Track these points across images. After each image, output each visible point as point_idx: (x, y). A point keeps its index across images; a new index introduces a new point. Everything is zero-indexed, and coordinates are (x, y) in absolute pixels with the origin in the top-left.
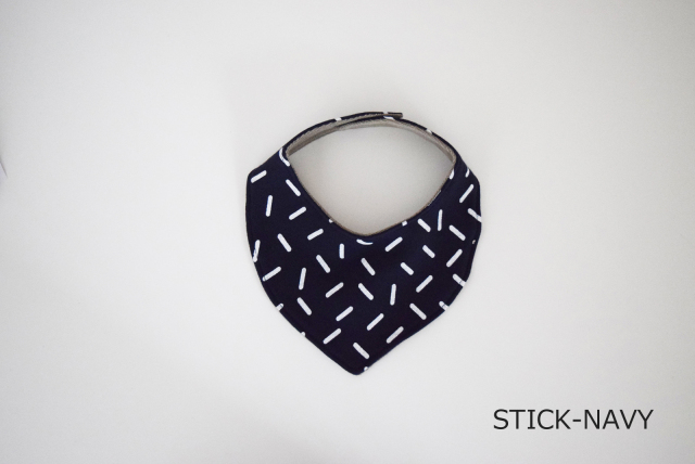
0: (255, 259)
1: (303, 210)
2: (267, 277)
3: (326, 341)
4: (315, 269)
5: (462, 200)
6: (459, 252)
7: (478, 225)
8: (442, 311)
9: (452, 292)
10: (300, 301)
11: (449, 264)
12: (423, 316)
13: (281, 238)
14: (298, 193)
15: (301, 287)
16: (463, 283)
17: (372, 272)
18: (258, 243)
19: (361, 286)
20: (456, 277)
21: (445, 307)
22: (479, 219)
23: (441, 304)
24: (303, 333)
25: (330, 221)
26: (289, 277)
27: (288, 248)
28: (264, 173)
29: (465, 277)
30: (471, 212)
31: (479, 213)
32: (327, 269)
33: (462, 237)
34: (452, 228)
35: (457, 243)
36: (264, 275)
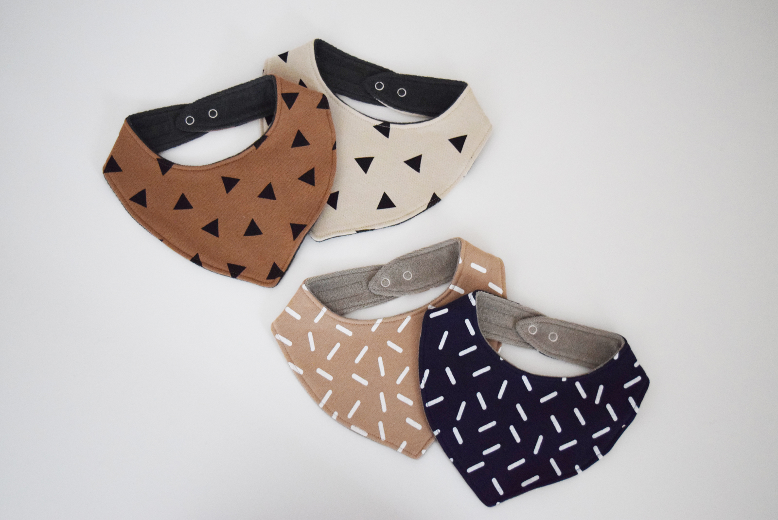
0: (422, 386)
1: (474, 348)
2: (430, 404)
3: (470, 470)
4: (473, 404)
5: (626, 386)
6: (607, 429)
7: (633, 414)
8: (575, 473)
9: (588, 460)
10: (455, 431)
11: (595, 436)
12: (559, 472)
13: (448, 371)
14: (472, 332)
15: (459, 418)
16: (600, 457)
17: (524, 417)
18: (427, 372)
19: (512, 428)
20: (596, 449)
21: (579, 471)
22: (636, 409)
23: (577, 467)
24: (452, 460)
25: (501, 359)
26: (450, 407)
27: (453, 381)
28: (446, 311)
29: (604, 452)
30: (631, 400)
31: (638, 404)
32: (484, 406)
33: (615, 418)
34: (609, 407)
35: (608, 421)
36: (427, 402)
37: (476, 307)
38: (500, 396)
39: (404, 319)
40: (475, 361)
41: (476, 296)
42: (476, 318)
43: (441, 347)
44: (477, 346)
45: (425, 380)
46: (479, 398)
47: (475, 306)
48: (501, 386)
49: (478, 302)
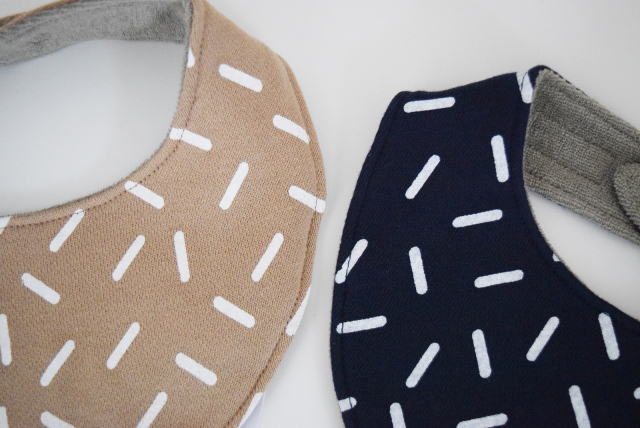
0: (341, 278)
1: (495, 215)
2: (349, 327)
4: (458, 355)
10: (396, 411)
13: (415, 256)
14: (503, 174)
15: (412, 382)
18: (361, 246)
25: (556, 259)
26: (396, 348)
27: (421, 286)
28: (446, 103)
32: (485, 370)
36: (343, 320)
37: (531, 107)
38: (533, 354)
39: (66, 218)
40: (490, 248)
41: (539, 80)
42: (523, 140)
43: (411, 193)
44: (504, 214)
45: (352, 265)
46: (476, 344)
47: (529, 105)
48: (541, 328)
49: (540, 96)
